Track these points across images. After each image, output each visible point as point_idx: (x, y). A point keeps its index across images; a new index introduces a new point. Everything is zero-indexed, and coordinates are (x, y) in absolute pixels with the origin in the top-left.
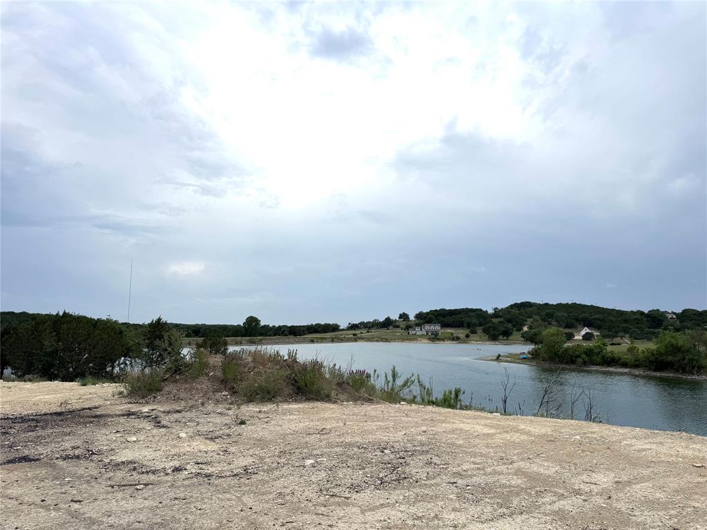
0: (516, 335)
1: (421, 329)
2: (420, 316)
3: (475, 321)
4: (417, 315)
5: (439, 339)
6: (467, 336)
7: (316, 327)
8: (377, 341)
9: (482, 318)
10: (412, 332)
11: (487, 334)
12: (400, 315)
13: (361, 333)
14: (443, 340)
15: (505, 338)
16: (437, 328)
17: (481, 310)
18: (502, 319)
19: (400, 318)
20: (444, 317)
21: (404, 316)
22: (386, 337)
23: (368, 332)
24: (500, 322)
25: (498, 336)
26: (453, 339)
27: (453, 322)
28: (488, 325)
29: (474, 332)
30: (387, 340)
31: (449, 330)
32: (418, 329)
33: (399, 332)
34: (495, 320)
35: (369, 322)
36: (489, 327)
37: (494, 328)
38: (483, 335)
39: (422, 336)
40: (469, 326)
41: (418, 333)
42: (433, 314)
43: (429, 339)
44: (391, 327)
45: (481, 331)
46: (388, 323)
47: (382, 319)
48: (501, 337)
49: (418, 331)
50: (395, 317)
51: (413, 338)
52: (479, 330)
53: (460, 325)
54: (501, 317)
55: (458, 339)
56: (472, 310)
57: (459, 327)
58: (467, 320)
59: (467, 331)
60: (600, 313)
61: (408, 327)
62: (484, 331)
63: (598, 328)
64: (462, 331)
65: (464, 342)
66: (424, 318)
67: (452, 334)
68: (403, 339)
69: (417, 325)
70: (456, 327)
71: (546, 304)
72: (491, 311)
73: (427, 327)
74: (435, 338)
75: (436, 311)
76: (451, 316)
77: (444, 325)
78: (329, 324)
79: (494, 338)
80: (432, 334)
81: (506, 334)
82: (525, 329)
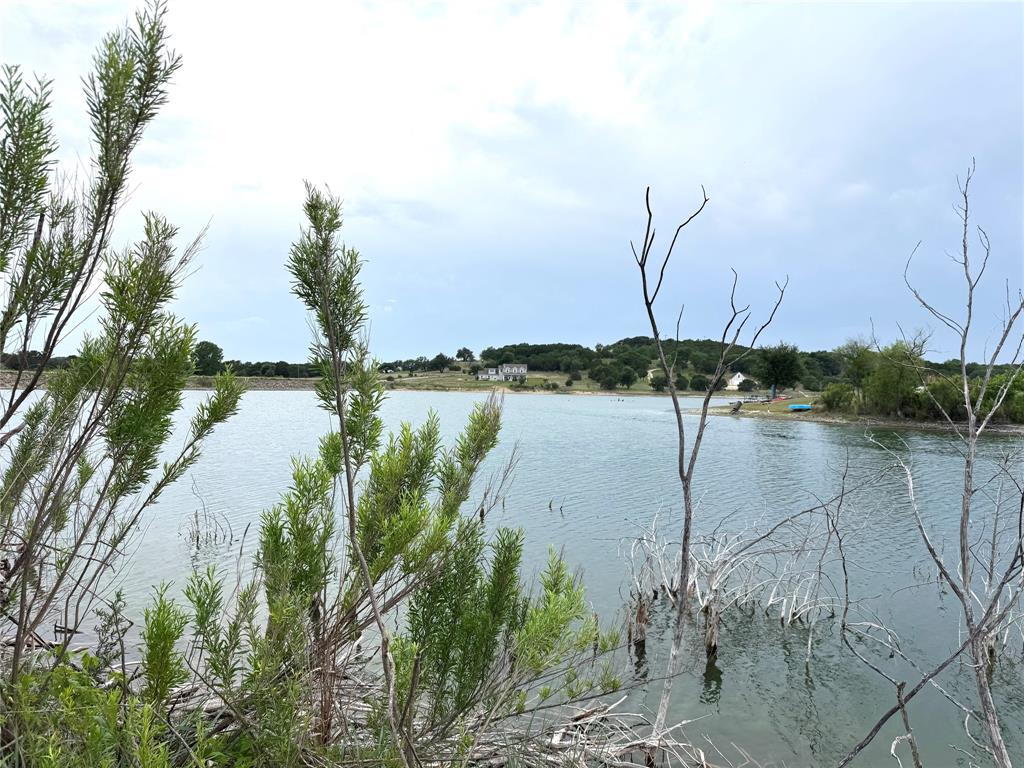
0: (639, 384)
1: (497, 372)
2: (488, 354)
3: (576, 361)
4: (484, 352)
5: (526, 388)
6: (569, 384)
8: (428, 389)
9: (587, 357)
10: (482, 376)
11: (598, 381)
12: (459, 351)
13: (400, 377)
14: (533, 389)
15: (625, 386)
16: (523, 370)
17: (579, 346)
18: (614, 360)
19: (458, 356)
20: (529, 356)
21: (464, 354)
22: (441, 384)
23: (411, 375)
24: (614, 364)
25: (616, 383)
26: (548, 388)
27: (544, 363)
28: (598, 368)
29: (578, 378)
30: (443, 388)
31: (538, 376)
32: (492, 371)
33: (460, 377)
34: (607, 361)
35: (411, 361)
36: (600, 371)
37: (607, 371)
38: (589, 381)
39: (499, 382)
40: (568, 369)
41: (492, 379)
42: (511, 351)
43: (511, 387)
44: (446, 369)
45: (587, 376)
46: (440, 363)
47: (431, 357)
48: (619, 386)
49: (492, 375)
50: (451, 353)
51: (485, 386)
52: (584, 375)
53: (555, 368)
54: (612, 357)
55: (554, 387)
56: (567, 347)
57: (552, 370)
58: (566, 359)
59: (566, 377)
61: (475, 370)
62: (592, 376)
64: (557, 376)
65: (564, 392)
66: (497, 358)
67: (545, 380)
68: (469, 388)
69: (488, 366)
70: (547, 371)
71: (671, 341)
72: (593, 348)
73: (507, 369)
74: (520, 385)
75: (514, 346)
76: (537, 354)
77: (532, 368)
79: (609, 386)
80: (515, 380)
81: (627, 381)
82: (650, 375)
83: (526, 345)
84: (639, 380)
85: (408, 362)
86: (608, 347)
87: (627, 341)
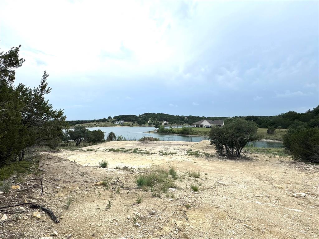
0: (147, 124)
2: (115, 117)
3: (134, 119)
5: (124, 126)
6: (133, 124)
7: (78, 122)
9: (137, 118)
10: (115, 123)
13: (97, 124)
15: (144, 125)
16: (123, 122)
17: (135, 115)
18: (142, 119)
20: (124, 118)
21: (110, 118)
23: (99, 123)
26: (128, 125)
27: (127, 120)
29: (134, 123)
30: (107, 126)
31: (126, 122)
32: (117, 122)
33: (110, 123)
34: (140, 119)
37: (140, 122)
38: (137, 124)
39: (118, 124)
40: (132, 121)
43: (121, 125)
44: (106, 122)
46: (104, 120)
47: (102, 119)
48: (142, 124)
49: (117, 123)
50: (107, 118)
51: (115, 125)
52: (136, 122)
53: (130, 121)
55: (130, 125)
56: (132, 116)
58: (132, 119)
59: (132, 123)
60: (168, 117)
61: (113, 122)
63: (168, 121)
64: (130, 123)
65: (132, 126)
66: (118, 118)
68: (112, 126)
69: (116, 121)
71: (154, 114)
72: (138, 116)
73: (120, 122)
74: (123, 125)
75: (121, 116)
76: (126, 117)
77: (125, 121)
78: (83, 121)
79: (140, 125)
80: (121, 124)
81: (144, 123)
82: (149, 122)
83: (123, 115)
84: (146, 123)
85: (97, 120)
86: (141, 115)
87: (145, 114)
